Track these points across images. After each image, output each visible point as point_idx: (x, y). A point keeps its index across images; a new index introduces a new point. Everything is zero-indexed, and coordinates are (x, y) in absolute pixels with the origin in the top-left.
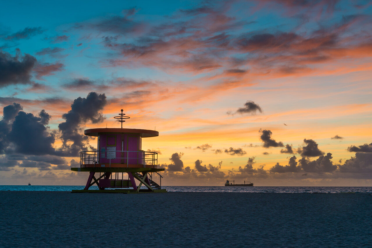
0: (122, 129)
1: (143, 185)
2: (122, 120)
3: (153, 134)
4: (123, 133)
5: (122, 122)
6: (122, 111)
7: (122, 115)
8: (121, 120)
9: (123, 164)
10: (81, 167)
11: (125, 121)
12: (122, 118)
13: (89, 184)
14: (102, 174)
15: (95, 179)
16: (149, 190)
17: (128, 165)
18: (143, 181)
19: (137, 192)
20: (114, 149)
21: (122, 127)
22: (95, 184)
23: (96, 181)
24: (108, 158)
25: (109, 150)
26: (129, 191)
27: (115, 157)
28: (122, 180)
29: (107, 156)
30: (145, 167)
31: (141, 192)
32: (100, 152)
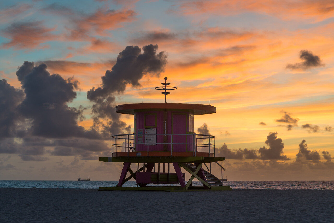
0: (166, 104)
1: (195, 180)
2: (166, 91)
3: (208, 110)
4: (165, 110)
5: (166, 94)
6: (166, 79)
7: (166, 84)
8: (164, 91)
9: (166, 151)
10: (112, 156)
11: (170, 93)
12: (166, 89)
13: (123, 180)
14: (141, 165)
15: (131, 172)
16: (205, 188)
17: (171, 153)
18: (195, 174)
19: (186, 190)
20: (154, 131)
21: (166, 102)
22: (133, 179)
23: (133, 175)
24: (146, 144)
25: (148, 133)
26: (173, 189)
27: (156, 142)
28: (168, 173)
29: (146, 141)
30: (196, 156)
31: (191, 190)
32: (136, 135)
